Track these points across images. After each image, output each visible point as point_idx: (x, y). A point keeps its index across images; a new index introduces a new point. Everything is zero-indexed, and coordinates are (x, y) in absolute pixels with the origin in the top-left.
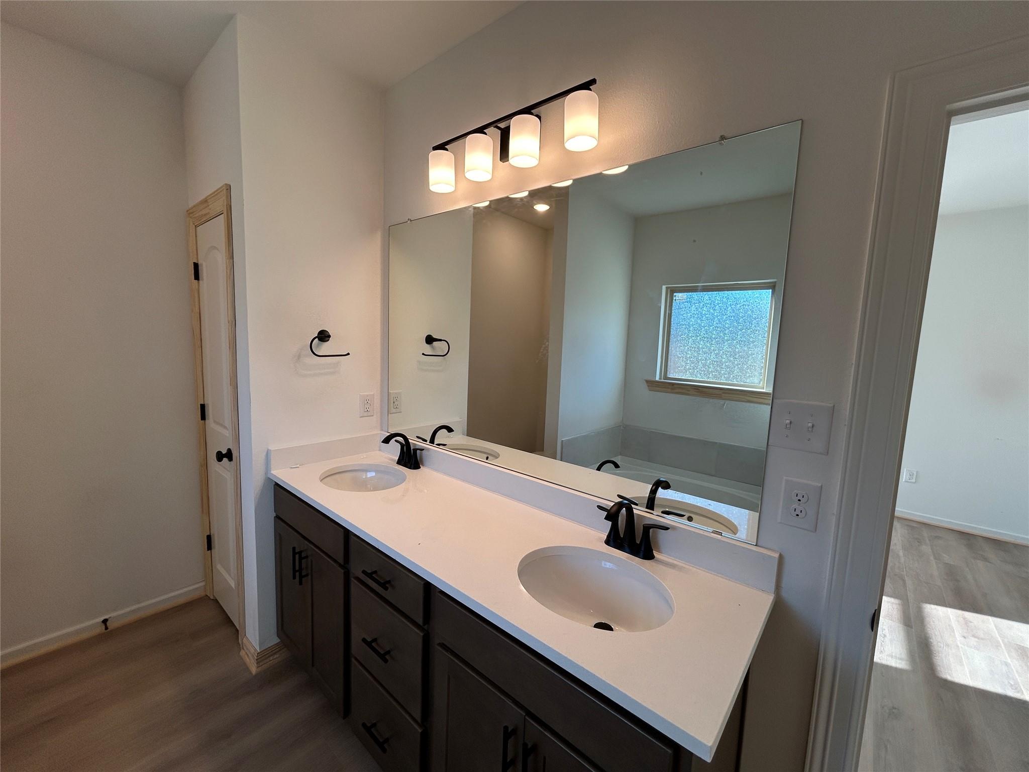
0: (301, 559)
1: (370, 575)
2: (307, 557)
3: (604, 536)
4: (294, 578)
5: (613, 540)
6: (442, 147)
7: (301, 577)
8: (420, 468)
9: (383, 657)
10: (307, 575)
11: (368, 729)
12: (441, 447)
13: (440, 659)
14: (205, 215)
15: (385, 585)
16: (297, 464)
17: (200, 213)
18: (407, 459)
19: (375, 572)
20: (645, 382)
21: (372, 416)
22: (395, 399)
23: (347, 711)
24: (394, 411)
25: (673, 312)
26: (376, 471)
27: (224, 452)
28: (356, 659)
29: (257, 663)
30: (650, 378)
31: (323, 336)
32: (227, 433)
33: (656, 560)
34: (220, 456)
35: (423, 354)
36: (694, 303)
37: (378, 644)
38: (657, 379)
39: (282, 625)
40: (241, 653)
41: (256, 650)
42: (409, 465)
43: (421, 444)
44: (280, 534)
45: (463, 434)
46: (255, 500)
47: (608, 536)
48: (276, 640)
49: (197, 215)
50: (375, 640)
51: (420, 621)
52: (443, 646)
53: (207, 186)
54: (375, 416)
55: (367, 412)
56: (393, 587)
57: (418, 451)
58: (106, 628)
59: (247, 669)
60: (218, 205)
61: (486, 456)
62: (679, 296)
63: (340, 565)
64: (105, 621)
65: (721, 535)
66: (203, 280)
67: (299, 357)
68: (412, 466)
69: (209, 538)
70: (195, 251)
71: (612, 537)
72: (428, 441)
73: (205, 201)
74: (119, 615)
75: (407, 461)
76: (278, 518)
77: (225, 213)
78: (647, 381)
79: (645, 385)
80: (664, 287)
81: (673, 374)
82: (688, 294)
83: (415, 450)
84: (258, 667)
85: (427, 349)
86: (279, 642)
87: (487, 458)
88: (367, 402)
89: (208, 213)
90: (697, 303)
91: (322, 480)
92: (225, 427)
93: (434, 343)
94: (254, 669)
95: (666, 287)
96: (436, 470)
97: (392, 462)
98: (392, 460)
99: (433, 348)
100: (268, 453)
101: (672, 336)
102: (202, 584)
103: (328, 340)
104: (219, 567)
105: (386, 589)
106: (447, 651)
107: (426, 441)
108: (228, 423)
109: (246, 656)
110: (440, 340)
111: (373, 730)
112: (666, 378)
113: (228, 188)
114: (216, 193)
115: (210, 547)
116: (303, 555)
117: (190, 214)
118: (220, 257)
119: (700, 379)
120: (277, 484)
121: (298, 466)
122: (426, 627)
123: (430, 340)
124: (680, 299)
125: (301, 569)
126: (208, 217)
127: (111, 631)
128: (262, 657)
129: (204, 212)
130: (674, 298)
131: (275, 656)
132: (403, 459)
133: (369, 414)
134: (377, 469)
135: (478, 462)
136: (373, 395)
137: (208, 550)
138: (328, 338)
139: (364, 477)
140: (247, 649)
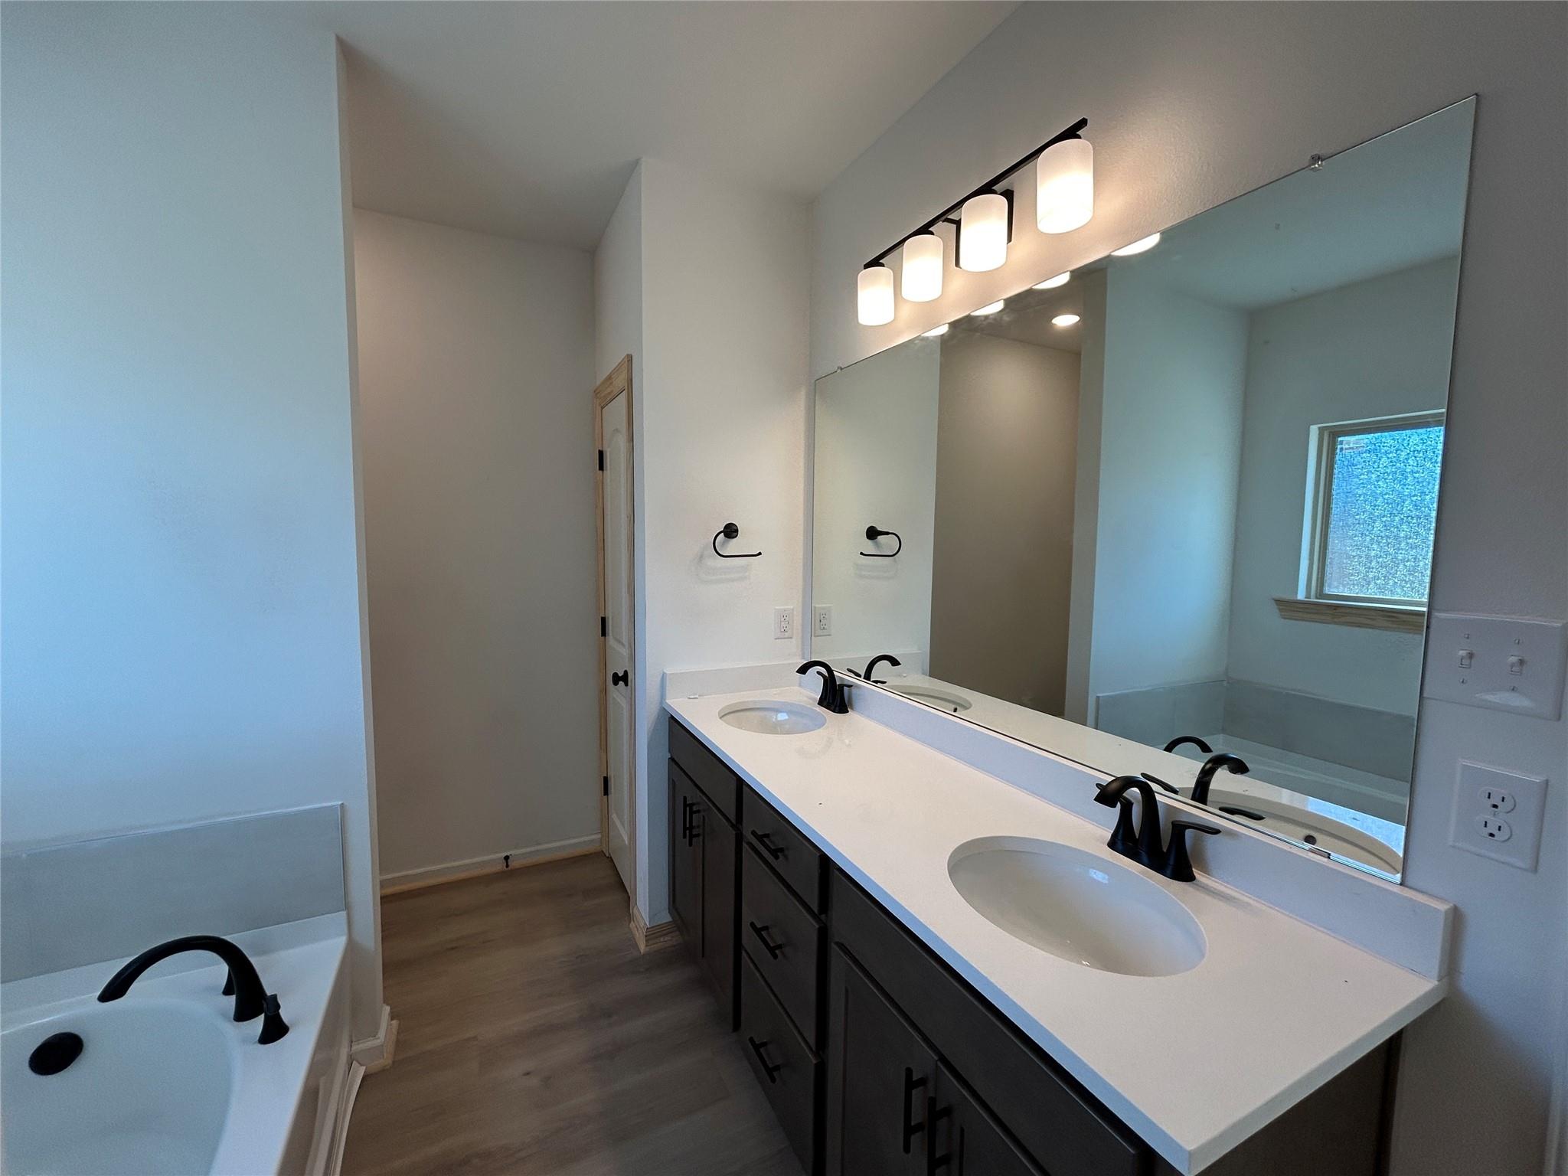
0: (692, 813)
1: (761, 838)
2: (699, 811)
3: (1108, 835)
4: (685, 837)
5: (1123, 841)
6: (876, 262)
7: (692, 836)
8: (848, 712)
9: (772, 950)
10: (698, 835)
11: (757, 1047)
12: (879, 685)
13: (838, 962)
14: (609, 393)
15: (775, 853)
16: (696, 694)
17: (606, 392)
18: (831, 698)
19: (767, 836)
20: (1273, 602)
21: (791, 638)
22: (822, 617)
23: (737, 1026)
24: (820, 632)
25: (1336, 471)
26: (789, 712)
27: (621, 674)
28: (746, 951)
29: (646, 941)
30: (1288, 597)
31: (730, 531)
32: (624, 652)
33: (1197, 885)
34: (616, 679)
35: (862, 554)
36: (1386, 453)
37: (769, 934)
38: (1301, 596)
39: (674, 901)
40: (631, 926)
41: (645, 924)
42: (832, 708)
43: (850, 679)
44: (673, 780)
45: (923, 674)
46: (648, 734)
47: (1114, 836)
48: (668, 918)
49: (603, 395)
50: (766, 928)
51: (815, 908)
52: (841, 946)
53: (612, 360)
54: (793, 640)
55: (784, 634)
56: (786, 857)
57: (845, 688)
58: (507, 866)
59: (636, 946)
60: (620, 381)
61: (954, 706)
62: (1348, 442)
63: (733, 826)
64: (507, 858)
65: (1329, 858)
66: (606, 470)
67: (701, 557)
68: (837, 708)
69: (606, 780)
70: (600, 440)
71: (1120, 837)
72: (863, 677)
73: (609, 378)
74: (522, 854)
75: (831, 701)
76: (672, 759)
77: (626, 390)
78: (1279, 602)
79: (1274, 608)
80: (1314, 430)
81: (1337, 587)
82: (1370, 436)
83: (842, 686)
84: (646, 946)
85: (869, 546)
86: (670, 922)
87: (955, 710)
88: (784, 617)
89: (612, 391)
90: (1391, 452)
91: (723, 716)
92: (623, 644)
93: (879, 537)
94: (642, 947)
95: (1319, 428)
96: (869, 717)
97: (811, 701)
98: (811, 698)
99: (878, 545)
100: (664, 677)
101: (1334, 518)
102: (599, 836)
103: (737, 536)
104: (614, 816)
105: (777, 858)
106: (845, 953)
107: (860, 676)
108: (625, 640)
109: (636, 929)
110: (887, 533)
111: (762, 1050)
112: (1321, 594)
113: (630, 358)
114: (617, 369)
115: (606, 792)
116: (695, 808)
117: (597, 394)
118: (621, 440)
119: (1403, 598)
120: (672, 717)
121: (697, 696)
122: (823, 917)
123: (872, 533)
124: (1352, 448)
125: (691, 828)
126: (612, 394)
127: (512, 870)
128: (652, 934)
129: (609, 390)
130: (1339, 447)
131: (666, 939)
132: (825, 699)
133: (787, 635)
134: (793, 710)
135: (941, 715)
136: (793, 610)
137: (605, 795)
138: (736, 534)
139: (774, 720)
140: (638, 922)
